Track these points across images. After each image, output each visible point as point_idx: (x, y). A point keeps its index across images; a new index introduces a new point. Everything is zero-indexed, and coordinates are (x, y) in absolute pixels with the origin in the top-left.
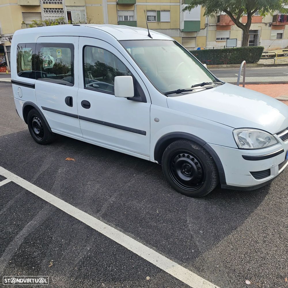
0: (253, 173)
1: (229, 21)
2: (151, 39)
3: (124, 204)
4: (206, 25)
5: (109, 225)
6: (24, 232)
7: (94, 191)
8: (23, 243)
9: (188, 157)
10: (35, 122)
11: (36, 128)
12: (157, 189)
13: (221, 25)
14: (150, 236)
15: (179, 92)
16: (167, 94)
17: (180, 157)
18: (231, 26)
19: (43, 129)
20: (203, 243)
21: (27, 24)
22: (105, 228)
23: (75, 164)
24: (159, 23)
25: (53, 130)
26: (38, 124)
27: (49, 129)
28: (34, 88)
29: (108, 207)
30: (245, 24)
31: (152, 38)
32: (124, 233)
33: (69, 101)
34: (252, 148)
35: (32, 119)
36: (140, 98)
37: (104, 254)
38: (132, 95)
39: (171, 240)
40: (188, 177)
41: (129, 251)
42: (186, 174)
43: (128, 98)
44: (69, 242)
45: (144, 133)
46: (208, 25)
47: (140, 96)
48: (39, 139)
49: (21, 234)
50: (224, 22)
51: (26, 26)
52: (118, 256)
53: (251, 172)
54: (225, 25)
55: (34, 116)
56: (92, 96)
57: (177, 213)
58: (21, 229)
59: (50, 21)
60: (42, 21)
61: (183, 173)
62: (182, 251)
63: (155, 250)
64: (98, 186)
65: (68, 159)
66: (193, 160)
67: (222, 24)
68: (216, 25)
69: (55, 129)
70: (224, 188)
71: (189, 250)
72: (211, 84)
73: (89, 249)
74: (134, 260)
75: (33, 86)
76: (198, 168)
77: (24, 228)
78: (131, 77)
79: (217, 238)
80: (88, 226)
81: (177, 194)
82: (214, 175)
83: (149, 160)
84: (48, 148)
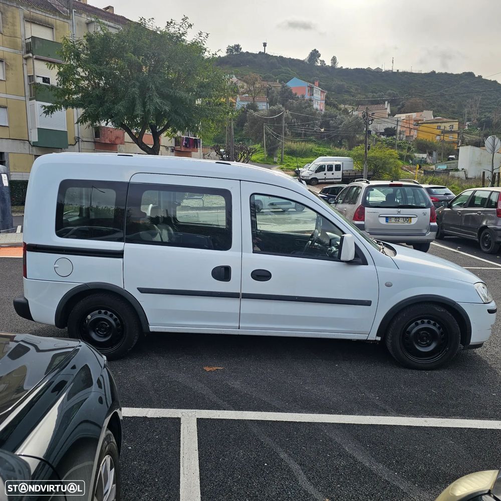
1: (114, 138)
4: (77, 140)
13: (103, 142)
17: (417, 324)
18: (118, 146)
25: (156, 328)
27: (145, 326)
29: (385, 403)
30: (151, 147)
33: (224, 273)
41: (482, 429)
45: (368, 303)
46: (80, 140)
47: (359, 258)
50: (107, 138)
54: (109, 142)
65: (209, 369)
66: (434, 325)
67: (105, 141)
68: (93, 141)
69: (164, 325)
75: (119, 254)
76: (441, 333)
80: (407, 426)
83: (365, 339)
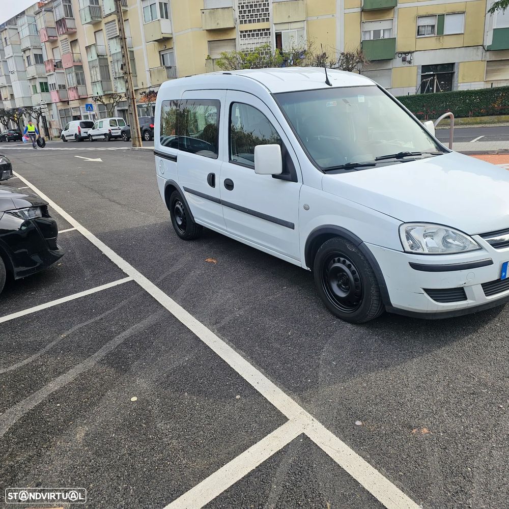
0: (429, 291)
2: (330, 87)
3: (252, 319)
5: (222, 339)
6: (127, 333)
7: (222, 301)
8: (122, 344)
9: (344, 263)
10: (178, 208)
11: (179, 217)
12: (305, 308)
14: (264, 357)
15: (350, 167)
16: (326, 171)
17: (334, 262)
19: (185, 218)
20: (329, 375)
21: (213, 60)
22: (215, 342)
23: (215, 266)
24: (441, 39)
25: (197, 221)
26: (180, 212)
27: (192, 218)
28: (176, 161)
29: (231, 320)
31: (331, 85)
32: (235, 350)
33: (212, 180)
34: (426, 252)
35: (175, 205)
36: (289, 176)
37: (201, 367)
38: (279, 171)
39: (289, 365)
40: (344, 292)
41: (231, 368)
42: (342, 287)
43: (274, 176)
44: (170, 349)
45: (292, 226)
47: (289, 173)
48: (181, 232)
49: (123, 335)
51: (212, 63)
52: (216, 371)
53: (425, 289)
55: (177, 200)
56: (236, 172)
57: (316, 338)
58: (124, 330)
59: (247, 51)
60: (236, 53)
61: (339, 286)
62: (294, 379)
63: (262, 372)
64: (230, 295)
65: (209, 260)
66: (349, 267)
69: (199, 219)
70: (390, 311)
71: (305, 379)
72: (421, 155)
73: (187, 359)
74: (231, 378)
75: (174, 159)
76: (356, 280)
77: (128, 330)
78: (279, 146)
79: (352, 372)
80: (197, 337)
81: (329, 317)
82: (373, 291)
83: (300, 266)
84: (191, 245)
